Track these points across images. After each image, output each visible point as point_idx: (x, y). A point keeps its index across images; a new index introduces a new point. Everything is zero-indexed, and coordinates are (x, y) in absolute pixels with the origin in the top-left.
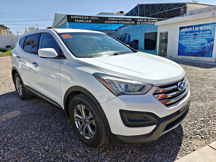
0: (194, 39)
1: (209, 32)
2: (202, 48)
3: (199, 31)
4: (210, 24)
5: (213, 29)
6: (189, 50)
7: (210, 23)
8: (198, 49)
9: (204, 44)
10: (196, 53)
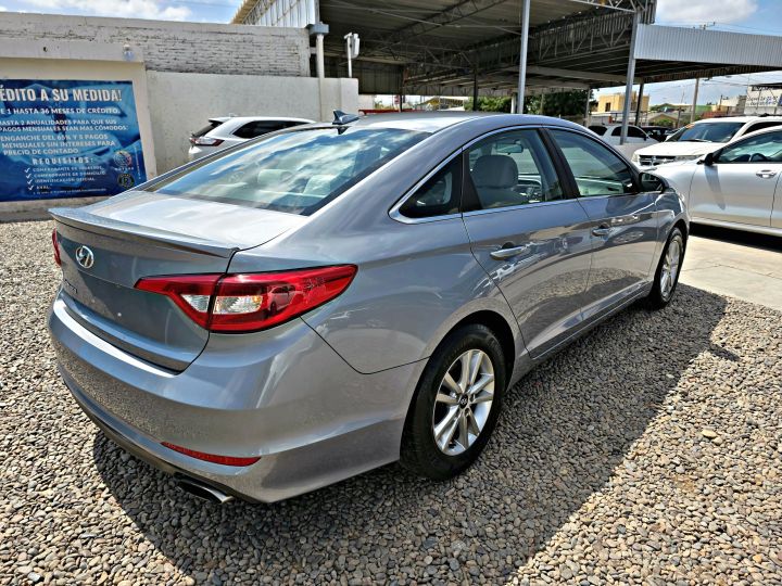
0: (57, 132)
1: (116, 111)
2: (104, 165)
3: (74, 105)
4: (110, 83)
5: (127, 103)
6: (49, 176)
7: (113, 79)
8: (87, 171)
9: (107, 151)
10: (83, 185)
